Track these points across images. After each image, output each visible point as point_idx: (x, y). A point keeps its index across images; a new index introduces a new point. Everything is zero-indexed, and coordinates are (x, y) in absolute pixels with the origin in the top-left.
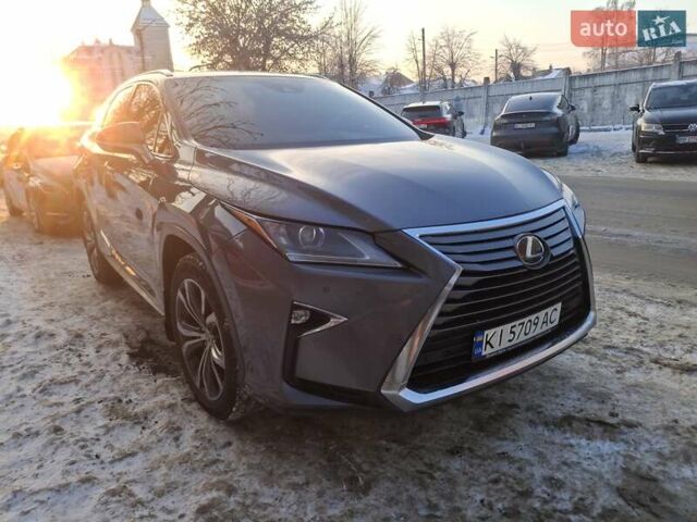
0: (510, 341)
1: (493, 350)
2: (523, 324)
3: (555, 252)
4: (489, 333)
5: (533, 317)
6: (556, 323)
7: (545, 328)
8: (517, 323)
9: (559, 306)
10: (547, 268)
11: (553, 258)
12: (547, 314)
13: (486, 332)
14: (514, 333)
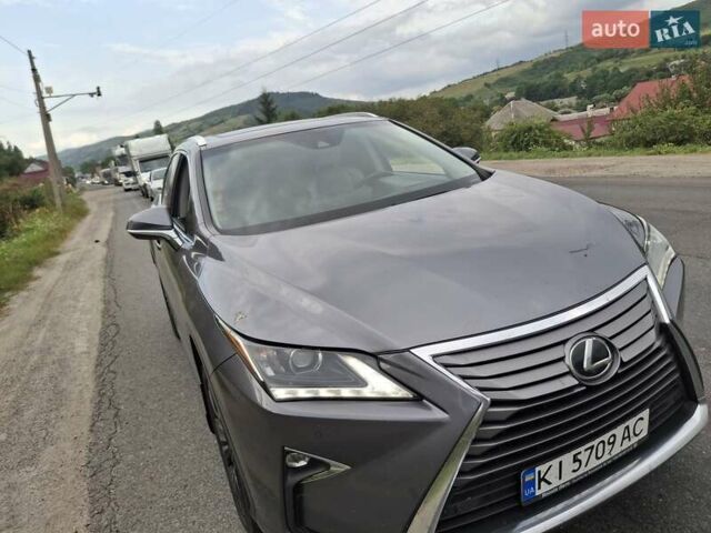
0: (574, 471)
1: (551, 487)
2: (592, 448)
3: (627, 356)
4: (542, 468)
5: (605, 437)
6: (644, 434)
7: (627, 444)
8: (582, 449)
9: (646, 414)
10: (617, 377)
11: (623, 364)
12: (627, 427)
13: (537, 469)
14: (580, 461)
